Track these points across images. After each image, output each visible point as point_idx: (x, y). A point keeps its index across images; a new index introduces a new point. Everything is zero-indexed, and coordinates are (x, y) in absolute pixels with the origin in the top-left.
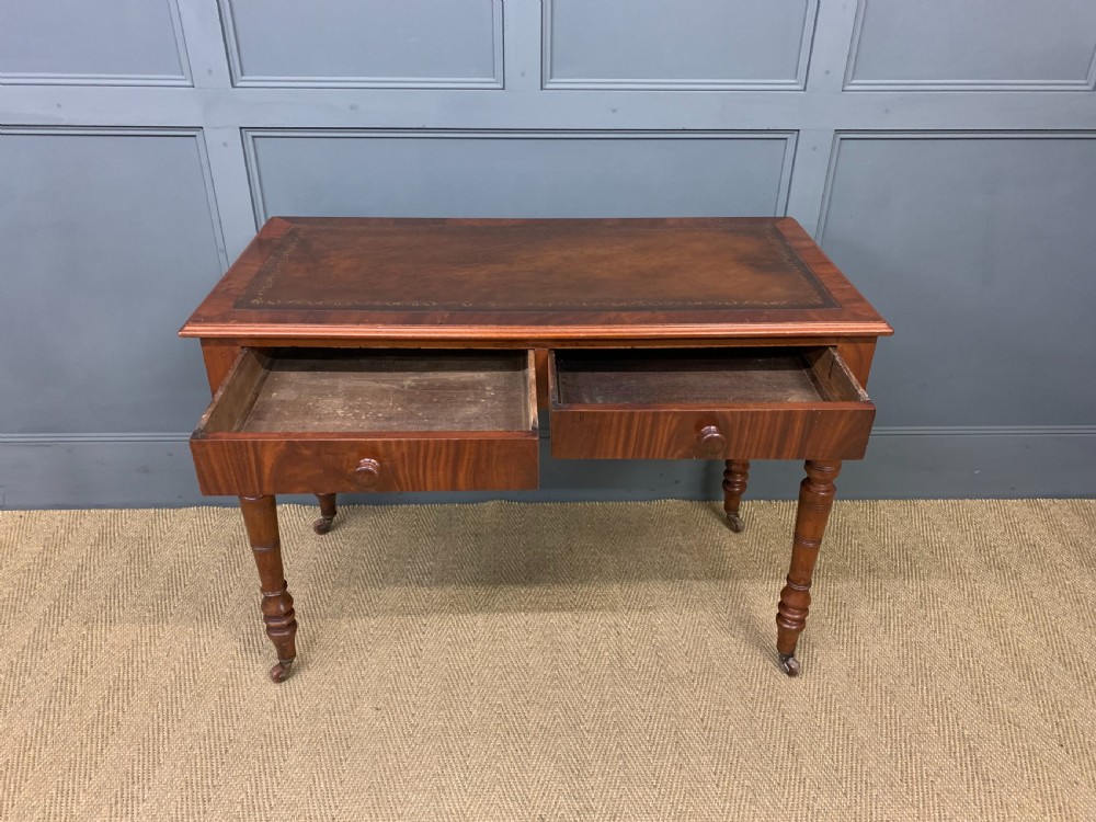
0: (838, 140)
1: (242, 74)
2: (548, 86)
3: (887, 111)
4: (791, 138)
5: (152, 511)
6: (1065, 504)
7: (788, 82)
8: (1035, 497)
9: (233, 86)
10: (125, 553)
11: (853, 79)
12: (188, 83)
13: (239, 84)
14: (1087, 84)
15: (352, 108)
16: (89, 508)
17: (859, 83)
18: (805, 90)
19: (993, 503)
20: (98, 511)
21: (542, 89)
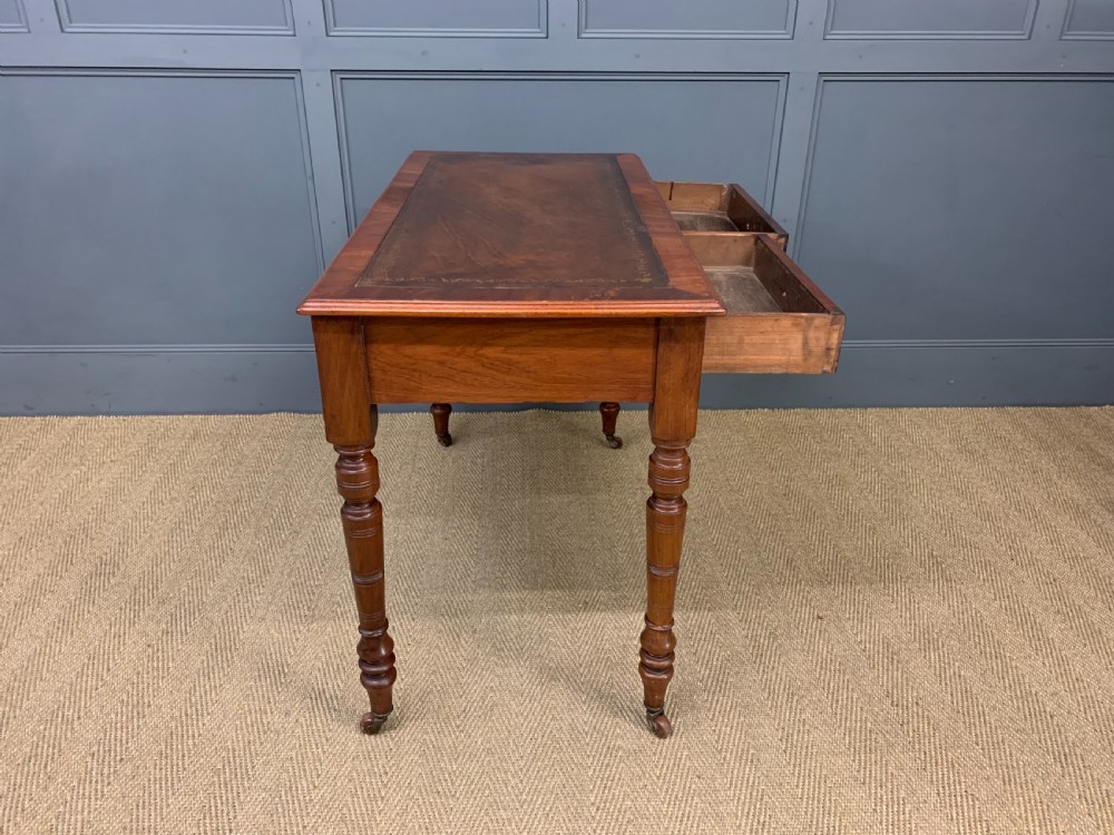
0: (822, 82)
1: (335, 26)
2: (584, 35)
3: (861, 57)
4: (783, 80)
5: (237, 416)
6: (1030, 411)
7: (780, 34)
8: (1003, 406)
9: (327, 35)
10: (217, 444)
11: (832, 29)
12: (291, 33)
13: (332, 34)
14: (1023, 34)
15: (423, 53)
16: (183, 414)
17: (835, 34)
18: (793, 38)
19: (968, 410)
20: (191, 417)
21: (579, 38)
